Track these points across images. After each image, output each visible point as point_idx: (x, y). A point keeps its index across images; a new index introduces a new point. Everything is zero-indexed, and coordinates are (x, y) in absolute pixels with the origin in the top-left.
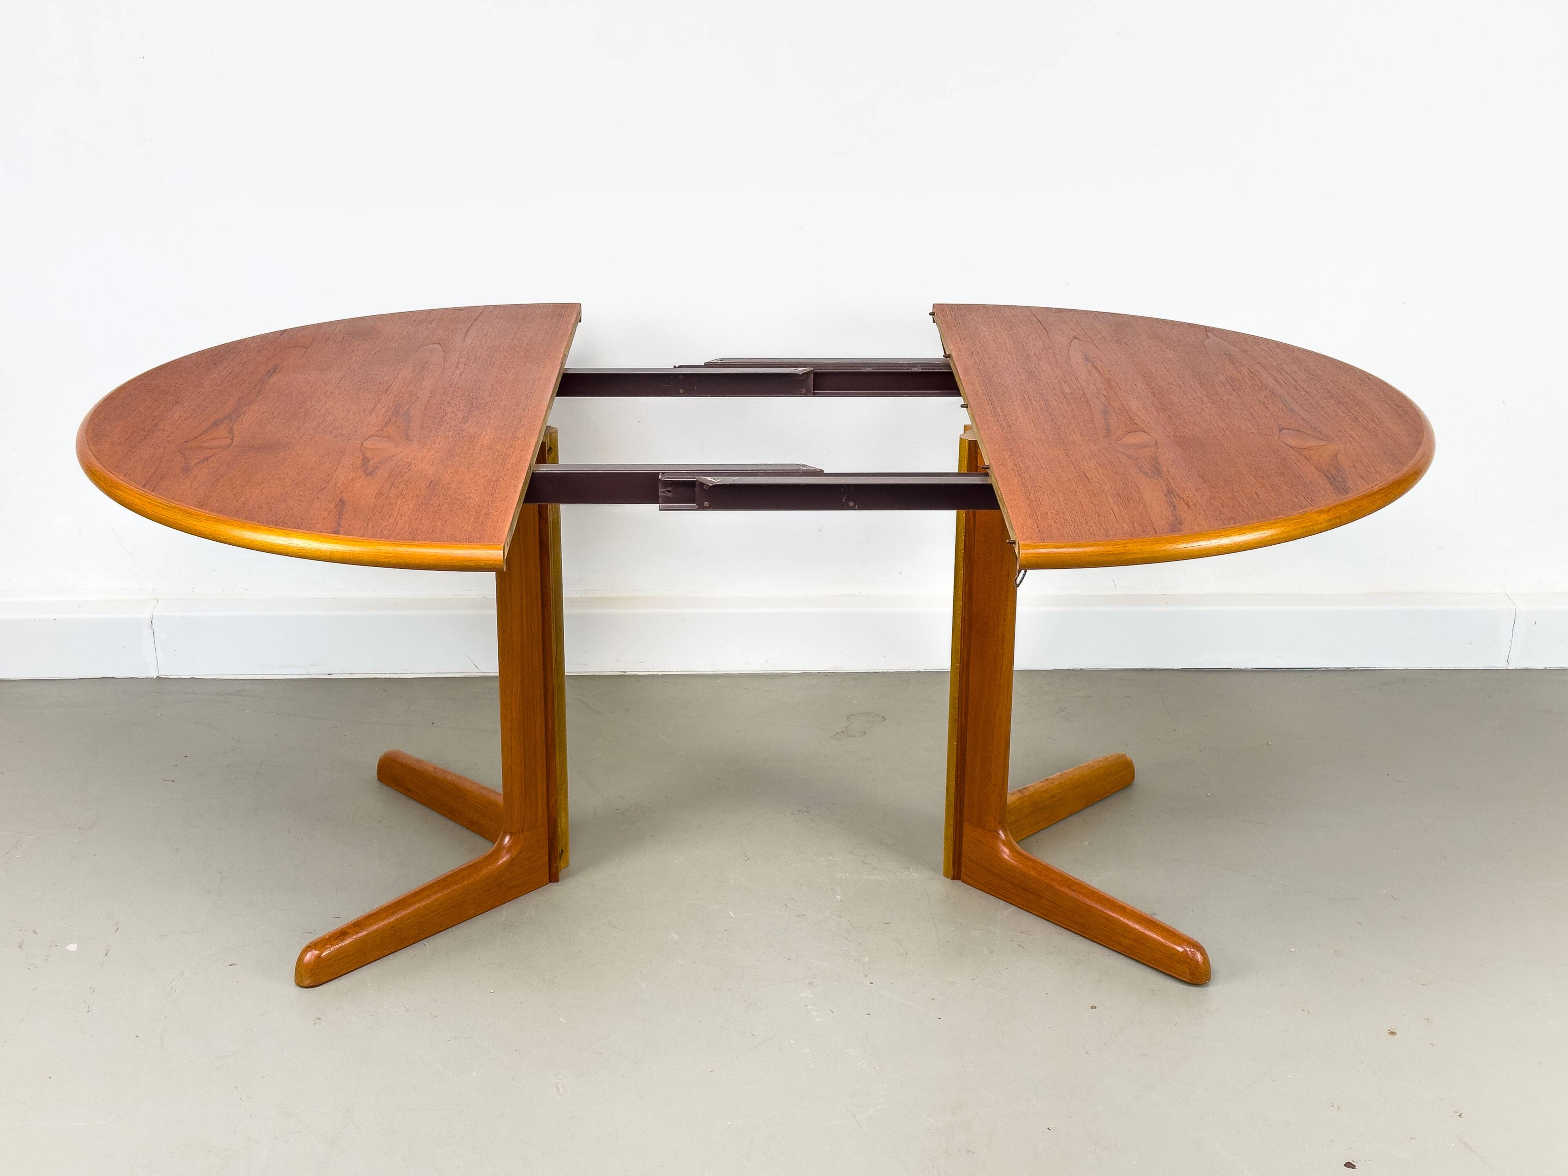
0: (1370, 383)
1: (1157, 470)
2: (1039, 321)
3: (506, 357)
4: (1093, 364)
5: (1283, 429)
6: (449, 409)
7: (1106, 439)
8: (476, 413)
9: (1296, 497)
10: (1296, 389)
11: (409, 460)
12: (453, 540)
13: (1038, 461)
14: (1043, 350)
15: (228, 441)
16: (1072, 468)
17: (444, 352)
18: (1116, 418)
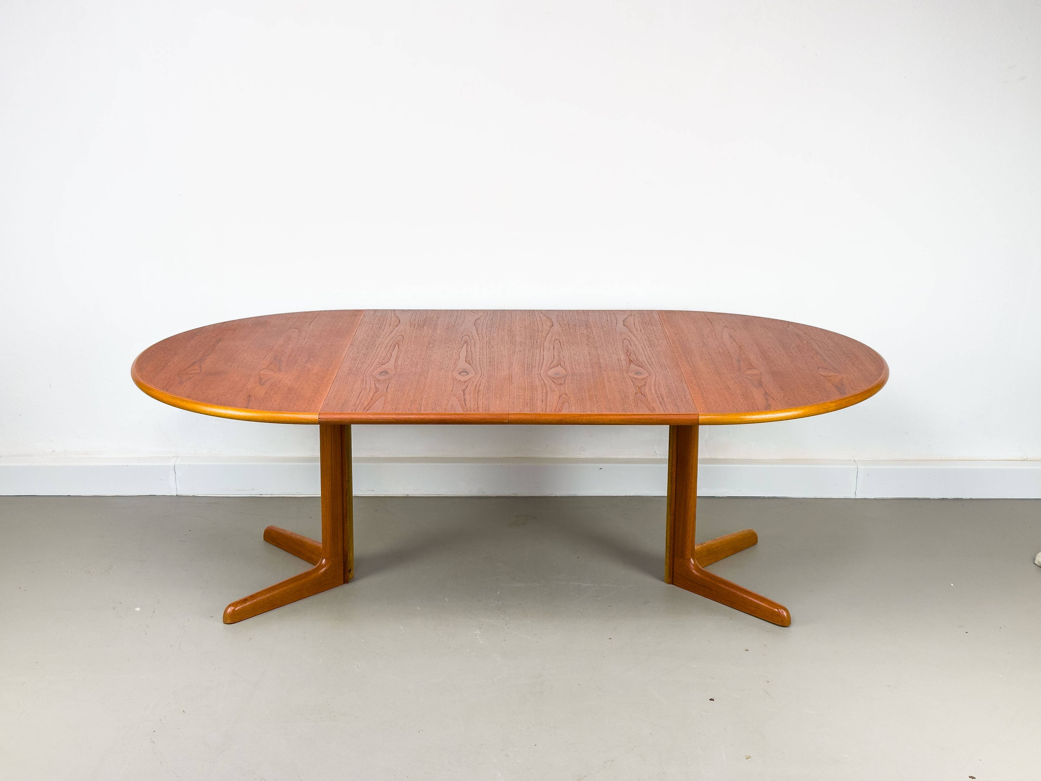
0: (863, 348)
1: (760, 384)
2: (708, 319)
3: (328, 335)
4: (733, 339)
5: (819, 368)
6: (299, 358)
7: (738, 372)
8: (312, 359)
9: (822, 396)
10: (828, 350)
11: (280, 379)
12: (298, 411)
13: (707, 380)
14: (710, 332)
15: (199, 371)
16: (723, 384)
17: (299, 332)
18: (743, 363)
